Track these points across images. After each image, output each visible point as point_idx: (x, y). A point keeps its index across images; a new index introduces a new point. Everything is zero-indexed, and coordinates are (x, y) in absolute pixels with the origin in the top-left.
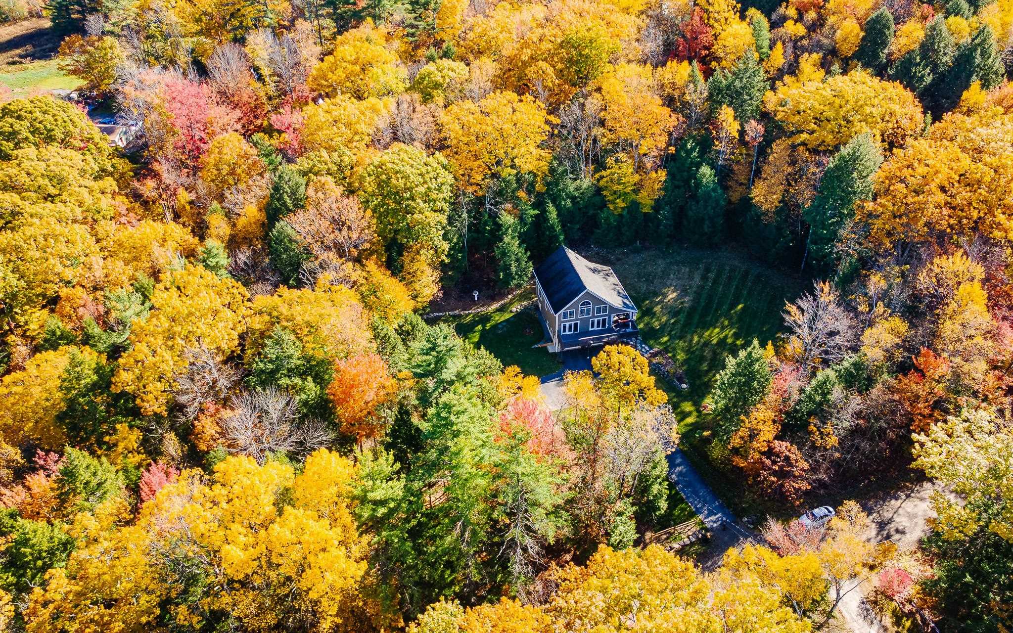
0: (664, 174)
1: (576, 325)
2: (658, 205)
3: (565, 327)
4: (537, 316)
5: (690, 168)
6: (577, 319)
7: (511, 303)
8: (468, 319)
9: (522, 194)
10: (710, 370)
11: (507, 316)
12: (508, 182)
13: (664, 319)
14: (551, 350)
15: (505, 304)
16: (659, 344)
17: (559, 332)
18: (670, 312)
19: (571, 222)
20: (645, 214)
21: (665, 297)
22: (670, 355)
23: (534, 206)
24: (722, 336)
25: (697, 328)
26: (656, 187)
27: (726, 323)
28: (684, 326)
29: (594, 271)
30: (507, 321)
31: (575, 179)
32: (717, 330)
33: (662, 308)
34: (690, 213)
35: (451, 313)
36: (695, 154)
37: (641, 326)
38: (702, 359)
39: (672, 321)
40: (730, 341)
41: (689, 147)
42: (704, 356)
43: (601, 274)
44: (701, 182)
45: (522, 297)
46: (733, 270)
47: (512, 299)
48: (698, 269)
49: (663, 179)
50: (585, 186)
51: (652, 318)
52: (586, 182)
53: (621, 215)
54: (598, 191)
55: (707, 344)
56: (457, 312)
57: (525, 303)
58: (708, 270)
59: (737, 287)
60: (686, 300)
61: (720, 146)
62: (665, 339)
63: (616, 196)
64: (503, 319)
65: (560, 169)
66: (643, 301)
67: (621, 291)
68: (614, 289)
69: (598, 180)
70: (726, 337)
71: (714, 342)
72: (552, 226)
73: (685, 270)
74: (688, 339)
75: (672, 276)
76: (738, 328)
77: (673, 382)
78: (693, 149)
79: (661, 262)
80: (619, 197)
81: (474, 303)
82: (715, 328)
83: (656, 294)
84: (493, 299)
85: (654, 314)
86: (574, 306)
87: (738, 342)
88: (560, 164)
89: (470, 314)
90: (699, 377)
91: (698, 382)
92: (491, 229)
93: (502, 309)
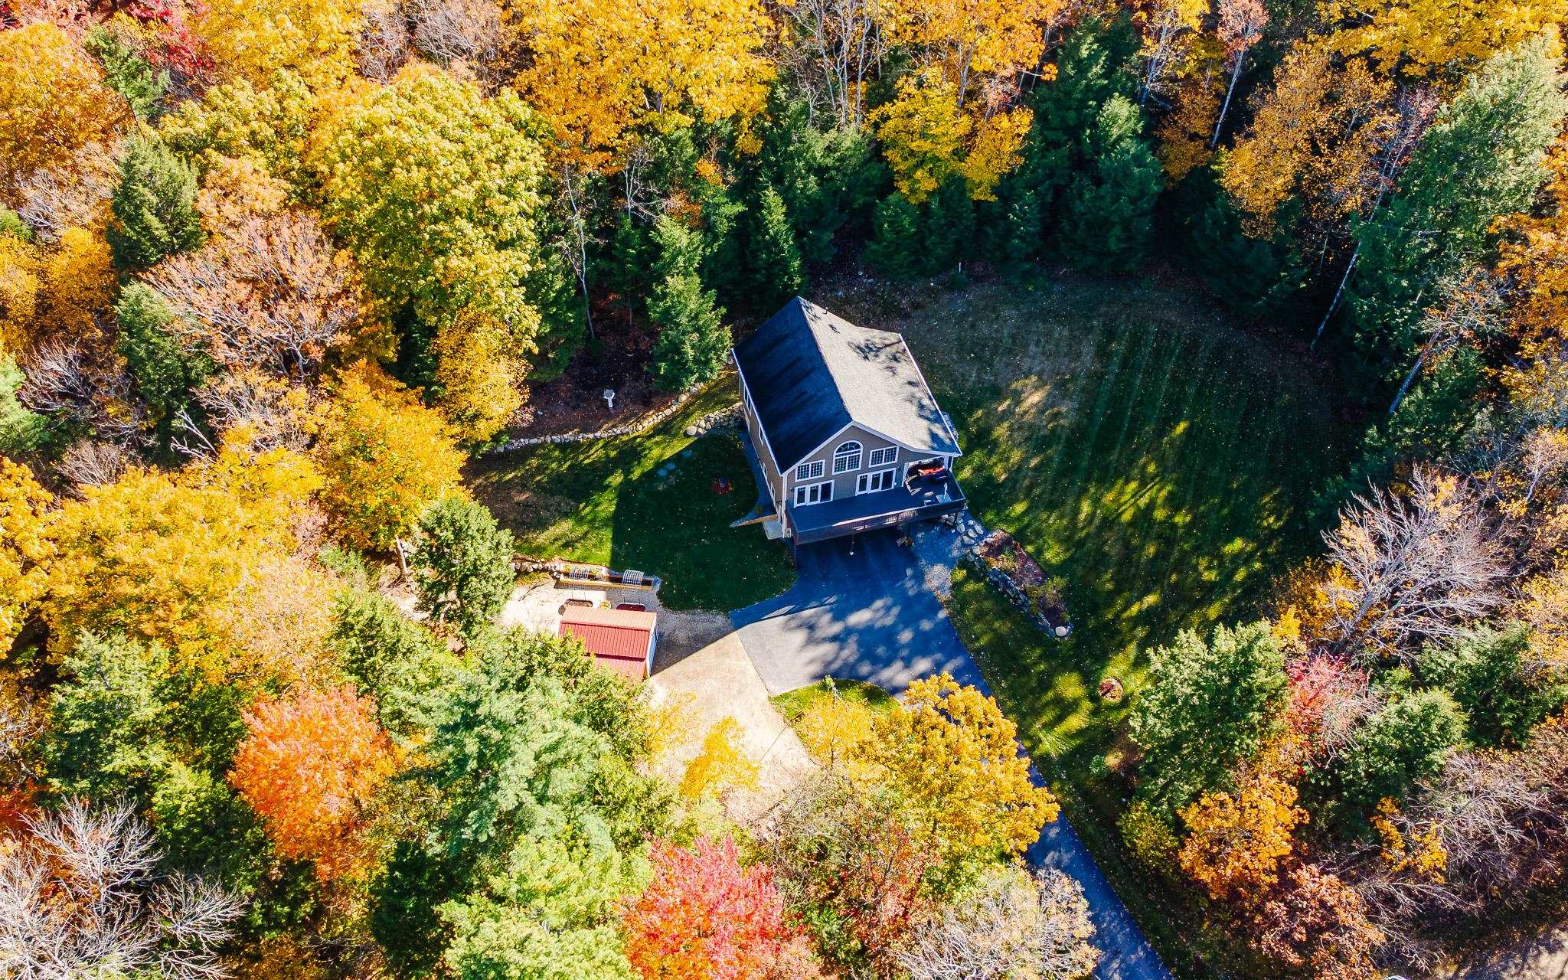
0: (1026, 120)
1: (826, 489)
2: (1006, 187)
3: (801, 494)
4: (741, 445)
5: (1083, 103)
6: (828, 476)
7: (686, 414)
8: (596, 453)
9: (708, 168)
10: (1117, 591)
11: (678, 446)
12: (676, 142)
13: (1016, 456)
14: (771, 535)
15: (674, 416)
16: (1008, 520)
17: (789, 503)
18: (1028, 439)
19: (814, 224)
20: (978, 203)
21: (1018, 402)
22: (1030, 549)
23: (735, 193)
24: (1143, 502)
25: (1087, 480)
26: (1007, 148)
27: (1151, 468)
28: (1062, 473)
29: (866, 351)
30: (678, 458)
31: (825, 129)
32: (1133, 485)
33: (1011, 429)
34: (1079, 207)
35: (557, 438)
36: (1096, 69)
37: (966, 473)
38: (1100, 561)
39: (1034, 462)
40: (1159, 514)
41: (1084, 53)
42: (1105, 555)
43: (883, 356)
44: (1107, 135)
45: (709, 399)
46: (1163, 334)
47: (686, 407)
48: (1089, 330)
49: (1024, 131)
50: (847, 143)
51: (990, 454)
52: (850, 135)
53: (924, 206)
54: (877, 150)
55: (1109, 522)
56: (569, 436)
57: (716, 415)
58: (1111, 334)
59: (1174, 379)
60: (1064, 409)
61: (1152, 49)
62: (1019, 508)
63: (913, 161)
64: (669, 453)
65: (794, 106)
66: (970, 413)
67: (926, 402)
68: (911, 399)
69: (876, 126)
70: (1151, 506)
71: (1127, 517)
72: (775, 241)
73: (1061, 332)
74: (1068, 509)
75: (1032, 348)
76: (1177, 483)
77: (1037, 619)
78: (1093, 58)
79: (1009, 313)
80: (920, 164)
81: (605, 414)
82: (1127, 482)
83: (997, 393)
84: (647, 402)
85: (995, 443)
86: (825, 454)
87: (1179, 519)
88: (793, 94)
89: (597, 439)
90: (1095, 609)
91: (1092, 623)
92: (640, 253)
93: (665, 429)
